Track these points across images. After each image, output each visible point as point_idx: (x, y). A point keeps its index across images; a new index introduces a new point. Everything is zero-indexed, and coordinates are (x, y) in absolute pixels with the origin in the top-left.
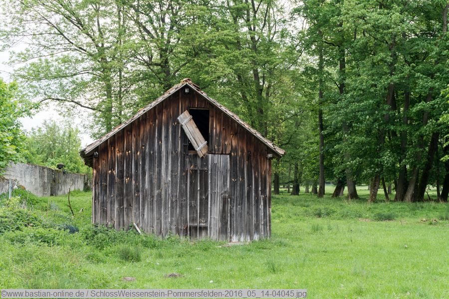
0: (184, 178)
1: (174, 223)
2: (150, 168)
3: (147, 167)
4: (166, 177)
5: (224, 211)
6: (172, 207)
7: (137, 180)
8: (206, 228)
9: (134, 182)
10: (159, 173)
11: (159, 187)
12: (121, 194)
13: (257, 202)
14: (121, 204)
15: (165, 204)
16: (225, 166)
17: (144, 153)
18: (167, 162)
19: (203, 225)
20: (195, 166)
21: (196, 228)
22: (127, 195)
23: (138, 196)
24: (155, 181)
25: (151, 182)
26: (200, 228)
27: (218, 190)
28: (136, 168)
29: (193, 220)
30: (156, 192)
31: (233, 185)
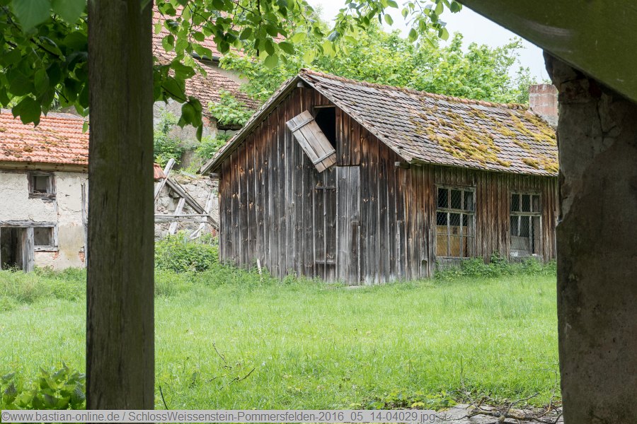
0: (309, 200)
1: (300, 259)
2: (273, 190)
3: (270, 188)
4: (290, 201)
5: (354, 243)
6: (297, 239)
7: (260, 205)
8: (334, 266)
9: (257, 208)
10: (283, 195)
11: (283, 214)
12: (245, 224)
13: (393, 229)
14: (245, 236)
15: (290, 235)
16: (355, 182)
17: (266, 170)
18: (290, 181)
19: (330, 261)
20: (321, 184)
21: (322, 265)
22: (251, 224)
23: (262, 226)
24: (279, 205)
25: (275, 206)
26: (328, 266)
27: (347, 215)
28: (260, 190)
29: (320, 255)
30: (280, 220)
31: (364, 207)
